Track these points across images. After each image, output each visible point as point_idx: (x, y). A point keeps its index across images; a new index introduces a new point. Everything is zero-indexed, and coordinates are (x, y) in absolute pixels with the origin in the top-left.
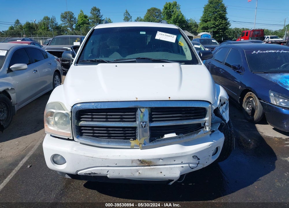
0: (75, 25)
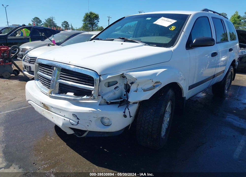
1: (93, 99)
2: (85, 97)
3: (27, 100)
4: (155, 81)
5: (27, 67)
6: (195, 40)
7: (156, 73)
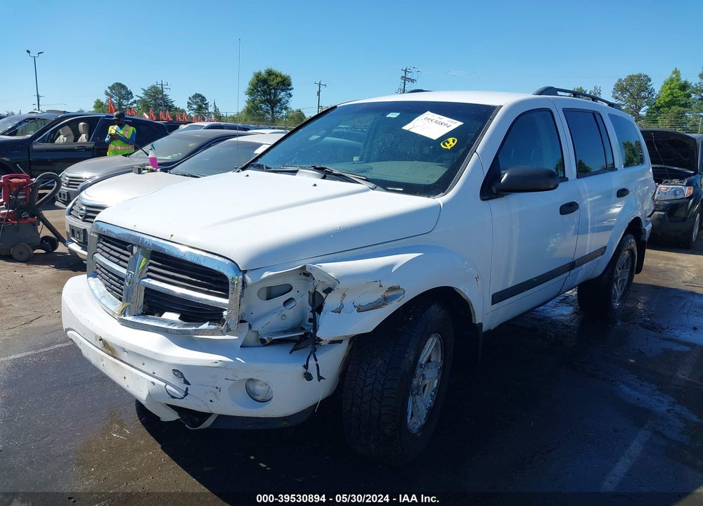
0: (647, 107)
1: (225, 332)
2: (205, 326)
3: (65, 327)
4: (387, 284)
5: (78, 232)
6: (506, 175)
7: (391, 266)
